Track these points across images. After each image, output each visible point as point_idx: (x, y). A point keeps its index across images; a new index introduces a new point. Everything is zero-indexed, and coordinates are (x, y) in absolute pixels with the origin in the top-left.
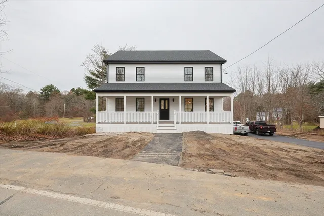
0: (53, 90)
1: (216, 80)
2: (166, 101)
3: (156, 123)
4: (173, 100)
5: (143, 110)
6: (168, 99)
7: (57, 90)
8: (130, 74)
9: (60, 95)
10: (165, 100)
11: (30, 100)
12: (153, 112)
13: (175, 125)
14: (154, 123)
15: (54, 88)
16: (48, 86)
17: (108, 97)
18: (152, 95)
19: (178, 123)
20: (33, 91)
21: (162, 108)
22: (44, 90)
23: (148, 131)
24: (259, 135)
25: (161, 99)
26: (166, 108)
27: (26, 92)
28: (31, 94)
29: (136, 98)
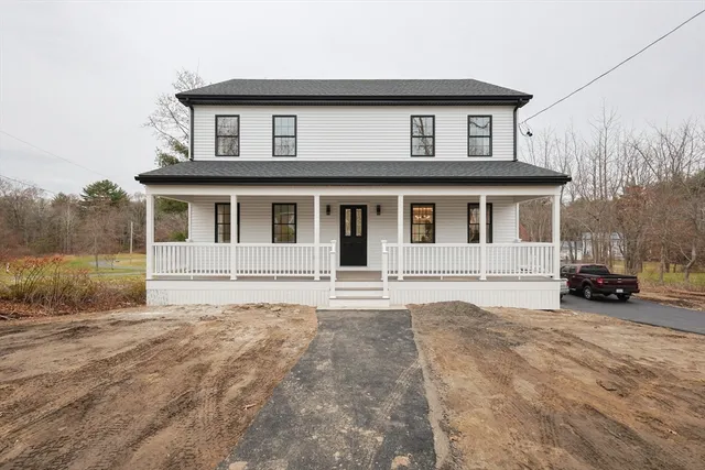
0: (110, 191)
1: (502, 153)
2: (359, 213)
3: (328, 279)
4: (379, 210)
5: (291, 238)
6: (364, 208)
7: (120, 192)
8: (256, 136)
9: (127, 202)
10: (353, 208)
11: (59, 213)
12: (319, 244)
13: (385, 283)
14: (322, 279)
15: (114, 188)
16: (99, 183)
17: (192, 198)
18: (317, 193)
19: (395, 279)
20: (67, 194)
21: (348, 233)
22: (90, 191)
23: (303, 303)
24: (592, 299)
25: (343, 208)
26: (359, 234)
27: (50, 196)
28: (62, 201)
29: (274, 205)
